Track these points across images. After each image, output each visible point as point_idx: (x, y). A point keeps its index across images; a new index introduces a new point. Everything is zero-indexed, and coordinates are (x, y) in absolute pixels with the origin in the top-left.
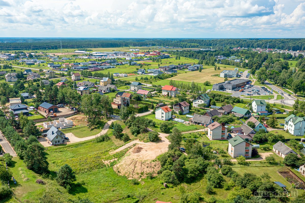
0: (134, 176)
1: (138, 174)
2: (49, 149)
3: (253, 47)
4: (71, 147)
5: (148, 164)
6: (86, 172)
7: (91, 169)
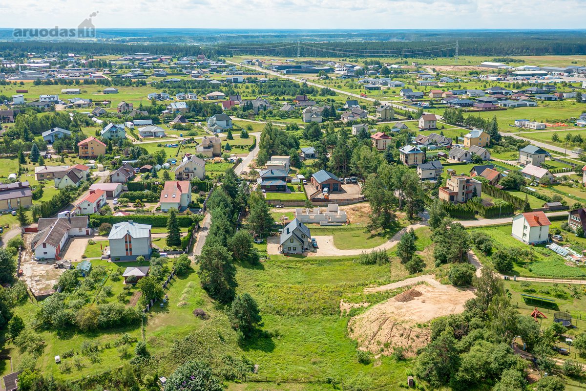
0: (370, 346)
1: (379, 343)
2: (272, 259)
4: (312, 262)
5: (405, 329)
6: (298, 316)
7: (312, 311)
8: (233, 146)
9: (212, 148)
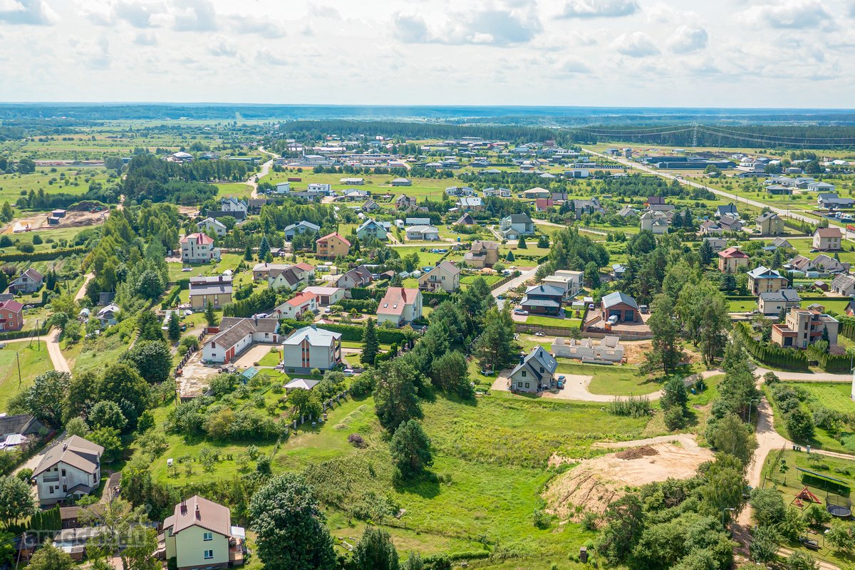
0: (558, 509)
1: (570, 506)
2: (492, 395)
4: (545, 405)
5: (607, 491)
6: (489, 464)
7: (510, 461)
8: (520, 256)
9: (484, 256)
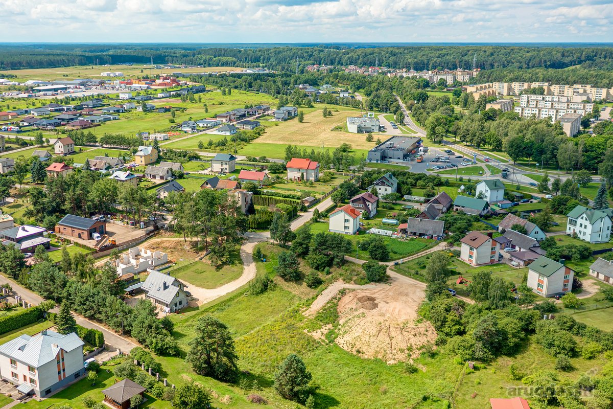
3: (342, 65)
5: (413, 328)
